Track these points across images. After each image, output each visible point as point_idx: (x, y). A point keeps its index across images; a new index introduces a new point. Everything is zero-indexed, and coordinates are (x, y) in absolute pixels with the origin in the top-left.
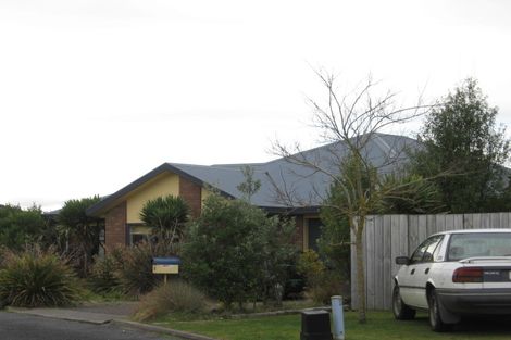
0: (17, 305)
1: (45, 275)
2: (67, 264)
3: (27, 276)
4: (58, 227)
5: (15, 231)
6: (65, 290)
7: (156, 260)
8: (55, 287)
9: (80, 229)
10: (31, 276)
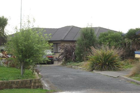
0: (97, 70)
1: (109, 58)
2: (118, 54)
3: (101, 58)
4: (126, 39)
5: (111, 41)
6: (117, 64)
7: (135, 52)
8: (112, 63)
9: (134, 40)
10: (103, 58)
